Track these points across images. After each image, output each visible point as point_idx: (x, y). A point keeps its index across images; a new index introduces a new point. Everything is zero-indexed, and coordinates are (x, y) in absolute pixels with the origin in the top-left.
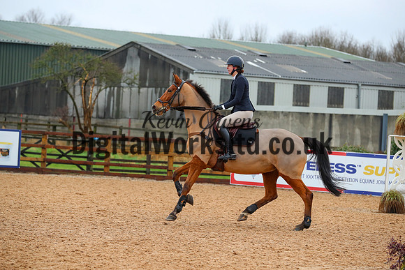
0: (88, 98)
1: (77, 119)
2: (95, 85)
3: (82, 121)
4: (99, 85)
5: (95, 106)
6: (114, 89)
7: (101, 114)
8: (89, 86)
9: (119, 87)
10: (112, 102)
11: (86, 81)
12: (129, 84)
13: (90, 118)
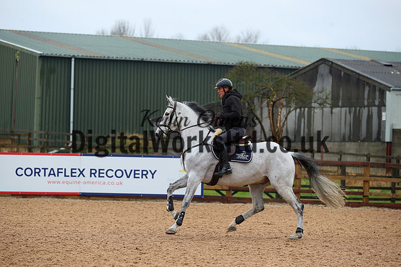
0: (277, 120)
2: (284, 106)
4: (288, 106)
5: (284, 129)
6: (304, 110)
7: (291, 137)
8: (277, 108)
9: (310, 108)
10: (302, 124)
11: (274, 103)
12: (320, 104)
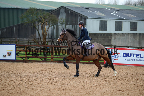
0: (44, 30)
1: (40, 39)
2: (47, 25)
3: (42, 40)
4: (49, 25)
5: (47, 34)
6: (55, 26)
7: (50, 37)
8: (45, 25)
9: (57, 25)
10: (54, 32)
11: (43, 23)
12: (61, 24)
13: (45, 39)
